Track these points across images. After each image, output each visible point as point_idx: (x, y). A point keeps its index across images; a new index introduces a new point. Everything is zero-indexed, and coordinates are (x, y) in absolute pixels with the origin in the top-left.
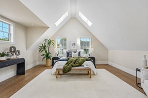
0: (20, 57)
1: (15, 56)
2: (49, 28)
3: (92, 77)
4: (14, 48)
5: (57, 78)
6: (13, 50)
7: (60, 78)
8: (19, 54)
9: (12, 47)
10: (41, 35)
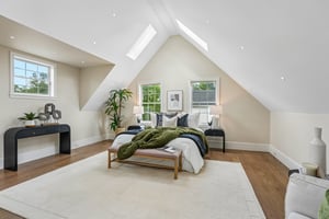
0: (61, 122)
1: (52, 121)
2: (113, 65)
3: (179, 176)
4: (53, 106)
5: (109, 167)
6: (50, 110)
7: (117, 168)
8: (60, 117)
9: (49, 105)
10: (101, 82)
